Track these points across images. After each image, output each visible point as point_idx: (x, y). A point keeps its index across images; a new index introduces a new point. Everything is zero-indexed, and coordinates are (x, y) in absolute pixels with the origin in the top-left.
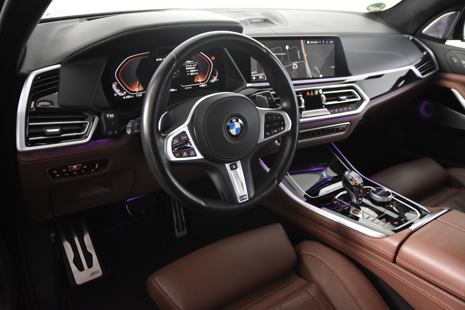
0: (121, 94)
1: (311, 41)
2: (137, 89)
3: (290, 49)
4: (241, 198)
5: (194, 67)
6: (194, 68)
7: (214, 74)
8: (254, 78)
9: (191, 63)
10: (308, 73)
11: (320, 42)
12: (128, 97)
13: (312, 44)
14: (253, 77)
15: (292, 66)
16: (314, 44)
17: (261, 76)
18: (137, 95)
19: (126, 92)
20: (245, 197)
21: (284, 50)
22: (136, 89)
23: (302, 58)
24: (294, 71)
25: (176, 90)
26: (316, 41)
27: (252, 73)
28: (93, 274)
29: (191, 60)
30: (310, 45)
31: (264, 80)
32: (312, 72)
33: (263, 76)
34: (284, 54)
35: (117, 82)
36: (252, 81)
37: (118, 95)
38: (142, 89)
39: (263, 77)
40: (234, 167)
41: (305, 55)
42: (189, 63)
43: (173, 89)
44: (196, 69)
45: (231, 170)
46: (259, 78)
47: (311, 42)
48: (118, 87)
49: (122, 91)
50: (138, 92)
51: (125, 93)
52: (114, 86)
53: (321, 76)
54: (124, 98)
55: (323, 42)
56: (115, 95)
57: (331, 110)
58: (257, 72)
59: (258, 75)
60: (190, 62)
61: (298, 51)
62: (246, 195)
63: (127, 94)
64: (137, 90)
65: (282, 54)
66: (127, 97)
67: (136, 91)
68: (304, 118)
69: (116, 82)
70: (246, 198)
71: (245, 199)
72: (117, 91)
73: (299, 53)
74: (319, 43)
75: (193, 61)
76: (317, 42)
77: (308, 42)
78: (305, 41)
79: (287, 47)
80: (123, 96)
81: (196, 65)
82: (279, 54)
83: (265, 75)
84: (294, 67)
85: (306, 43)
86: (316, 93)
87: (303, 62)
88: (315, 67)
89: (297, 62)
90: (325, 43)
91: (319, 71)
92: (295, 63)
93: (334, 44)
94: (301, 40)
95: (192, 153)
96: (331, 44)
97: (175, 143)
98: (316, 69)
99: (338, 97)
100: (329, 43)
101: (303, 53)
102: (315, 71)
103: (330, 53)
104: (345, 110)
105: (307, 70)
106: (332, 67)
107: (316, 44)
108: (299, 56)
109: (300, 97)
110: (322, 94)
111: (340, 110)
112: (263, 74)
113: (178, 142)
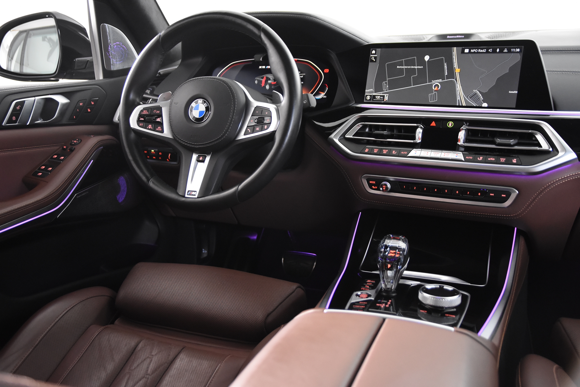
1: (473, 49)
3: (430, 60)
4: (190, 192)
7: (322, 90)
8: (368, 98)
10: (458, 98)
11: (490, 50)
13: (474, 52)
14: (367, 96)
15: (432, 85)
16: (478, 53)
17: (379, 96)
20: (193, 193)
21: (421, 61)
23: (451, 73)
24: (434, 93)
26: (482, 49)
27: (366, 90)
30: (470, 55)
31: (383, 102)
32: (467, 98)
33: (381, 96)
34: (419, 67)
36: (365, 100)
39: (382, 97)
40: (201, 159)
41: (457, 70)
45: (197, 160)
46: (375, 98)
47: (472, 51)
53: (485, 105)
55: (498, 50)
57: (468, 156)
58: (374, 91)
59: (374, 94)
61: (446, 64)
62: (196, 191)
65: (416, 67)
68: (410, 157)
70: (194, 195)
73: (446, 67)
74: (487, 52)
76: (484, 51)
77: (467, 51)
78: (460, 48)
79: (427, 58)
81: (302, 77)
82: (412, 67)
83: (386, 95)
84: (435, 87)
85: (463, 52)
86: (450, 124)
87: (452, 80)
88: (474, 91)
89: (441, 80)
90: (501, 51)
91: (482, 97)
92: (437, 81)
93: (522, 54)
94: (453, 47)
95: (159, 128)
96: (515, 54)
97: (143, 113)
98: (476, 94)
99: (495, 139)
100: (509, 51)
101: (455, 68)
102: (474, 97)
103: (511, 69)
104: (501, 161)
105: (458, 93)
106: (511, 92)
107: (482, 53)
108: (446, 72)
109: (417, 127)
110: (462, 129)
111: (489, 159)
112: (383, 93)
113: (147, 113)
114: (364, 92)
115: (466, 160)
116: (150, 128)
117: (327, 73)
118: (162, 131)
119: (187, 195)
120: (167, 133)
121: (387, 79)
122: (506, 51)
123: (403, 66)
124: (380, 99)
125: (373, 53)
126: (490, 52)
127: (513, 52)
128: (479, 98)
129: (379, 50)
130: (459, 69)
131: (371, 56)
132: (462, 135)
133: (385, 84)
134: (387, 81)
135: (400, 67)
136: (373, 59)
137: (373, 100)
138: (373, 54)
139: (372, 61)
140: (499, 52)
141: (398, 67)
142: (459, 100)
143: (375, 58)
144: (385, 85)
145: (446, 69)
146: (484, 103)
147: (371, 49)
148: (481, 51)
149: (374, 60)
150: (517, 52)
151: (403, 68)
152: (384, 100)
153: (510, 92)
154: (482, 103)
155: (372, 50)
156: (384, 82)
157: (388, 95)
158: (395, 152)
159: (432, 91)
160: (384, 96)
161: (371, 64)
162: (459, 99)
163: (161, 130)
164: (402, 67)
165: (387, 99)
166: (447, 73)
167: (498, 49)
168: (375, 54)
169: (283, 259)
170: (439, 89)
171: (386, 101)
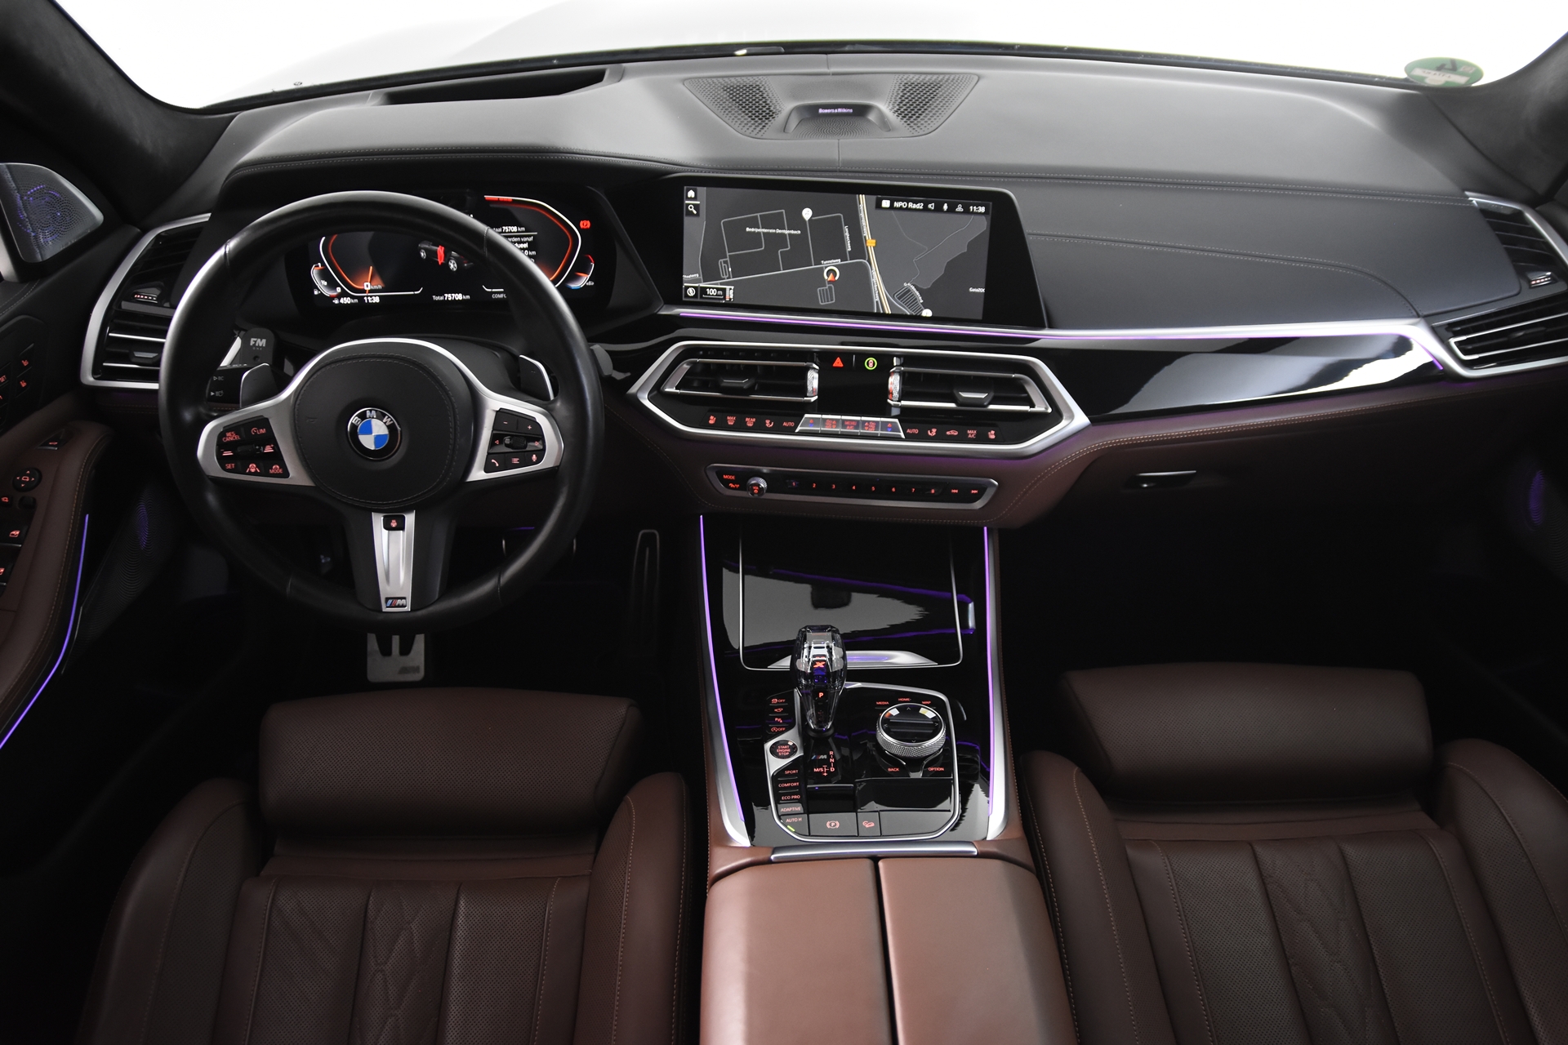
0: (328, 293)
1: (898, 201)
2: (369, 284)
3: (813, 218)
4: (390, 601)
5: (524, 243)
6: (526, 246)
7: (581, 267)
8: (691, 292)
9: (518, 232)
10: (876, 299)
11: (931, 206)
12: (346, 300)
13: (901, 209)
14: (687, 287)
15: (822, 270)
16: (911, 209)
17: (713, 288)
18: (365, 298)
19: (342, 288)
20: (399, 602)
21: (798, 222)
22: (365, 284)
23: (859, 250)
24: (828, 286)
25: (468, 297)
26: (916, 202)
27: (684, 276)
28: (404, 670)
29: (519, 225)
30: (893, 212)
31: (724, 302)
32: (893, 297)
33: (718, 289)
34: (792, 232)
35: (323, 264)
36: (684, 299)
37: (321, 294)
38: (380, 287)
39: (720, 292)
40: (394, 524)
41: (871, 243)
42: (511, 232)
43: (460, 295)
44: (529, 249)
45: (386, 528)
46: (706, 293)
47: (897, 205)
48: (324, 274)
49: (332, 285)
50: (371, 291)
51: (339, 290)
52: (314, 273)
53: (927, 313)
54: (336, 302)
55: (945, 207)
56: (316, 293)
57: (911, 428)
58: (701, 277)
59: (702, 285)
60: (515, 229)
61: (846, 229)
62: (404, 598)
63: (344, 294)
64: (367, 286)
65: (786, 232)
66: (342, 301)
67: (366, 288)
68: (801, 433)
69: (319, 264)
70: (403, 606)
71: (399, 606)
72: (321, 285)
73: (847, 234)
74: (926, 209)
75: (523, 229)
76: (920, 206)
77: (886, 204)
78: (873, 198)
79: (807, 214)
80: (332, 298)
81: (531, 239)
82: (778, 231)
83: (728, 287)
84: (828, 275)
85: (879, 205)
86: (871, 364)
87: (861, 262)
88: (905, 284)
89: (839, 260)
90: (952, 210)
91: (920, 298)
92: (831, 261)
93: (989, 217)
94: (859, 195)
95: (276, 468)
96: (977, 217)
97: (227, 440)
98: (909, 291)
99: (955, 391)
100: (966, 211)
101: (865, 237)
102: (905, 296)
103: (970, 245)
104: (970, 436)
105: (874, 288)
106: (974, 290)
107: (916, 210)
108: (849, 244)
109: (807, 369)
110: (894, 372)
111: (948, 433)
112: (721, 284)
113: (237, 438)
114: (681, 281)
115: (909, 438)
116: (253, 470)
117: (587, 229)
118: (286, 474)
119: (387, 607)
120: (297, 476)
121: (728, 254)
122: (960, 209)
123: (759, 228)
124: (717, 295)
125: (689, 196)
126: (930, 210)
127: (973, 213)
128: (916, 299)
129: (702, 190)
130: (874, 241)
131: (687, 202)
132: (894, 383)
133: (723, 265)
134: (728, 259)
135: (753, 230)
136: (693, 209)
137: (701, 297)
138: (691, 199)
139: (690, 214)
140: (948, 211)
141: (748, 229)
142: (877, 302)
143: (696, 207)
144: (725, 267)
145: (848, 238)
146: (925, 308)
147: (685, 187)
148: (915, 206)
149: (695, 212)
150: (981, 213)
151: (759, 233)
152: (725, 298)
153: (971, 290)
154: (922, 310)
155: (688, 190)
156: (722, 260)
157: (732, 287)
158: (770, 423)
159: (822, 282)
160: (724, 290)
161: (687, 220)
162: (878, 299)
163: (281, 471)
164: (757, 230)
165: (732, 297)
166: (849, 247)
167: (946, 205)
168: (695, 198)
169: (504, 542)
170: (837, 278)
171: (730, 299)
